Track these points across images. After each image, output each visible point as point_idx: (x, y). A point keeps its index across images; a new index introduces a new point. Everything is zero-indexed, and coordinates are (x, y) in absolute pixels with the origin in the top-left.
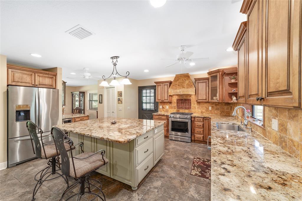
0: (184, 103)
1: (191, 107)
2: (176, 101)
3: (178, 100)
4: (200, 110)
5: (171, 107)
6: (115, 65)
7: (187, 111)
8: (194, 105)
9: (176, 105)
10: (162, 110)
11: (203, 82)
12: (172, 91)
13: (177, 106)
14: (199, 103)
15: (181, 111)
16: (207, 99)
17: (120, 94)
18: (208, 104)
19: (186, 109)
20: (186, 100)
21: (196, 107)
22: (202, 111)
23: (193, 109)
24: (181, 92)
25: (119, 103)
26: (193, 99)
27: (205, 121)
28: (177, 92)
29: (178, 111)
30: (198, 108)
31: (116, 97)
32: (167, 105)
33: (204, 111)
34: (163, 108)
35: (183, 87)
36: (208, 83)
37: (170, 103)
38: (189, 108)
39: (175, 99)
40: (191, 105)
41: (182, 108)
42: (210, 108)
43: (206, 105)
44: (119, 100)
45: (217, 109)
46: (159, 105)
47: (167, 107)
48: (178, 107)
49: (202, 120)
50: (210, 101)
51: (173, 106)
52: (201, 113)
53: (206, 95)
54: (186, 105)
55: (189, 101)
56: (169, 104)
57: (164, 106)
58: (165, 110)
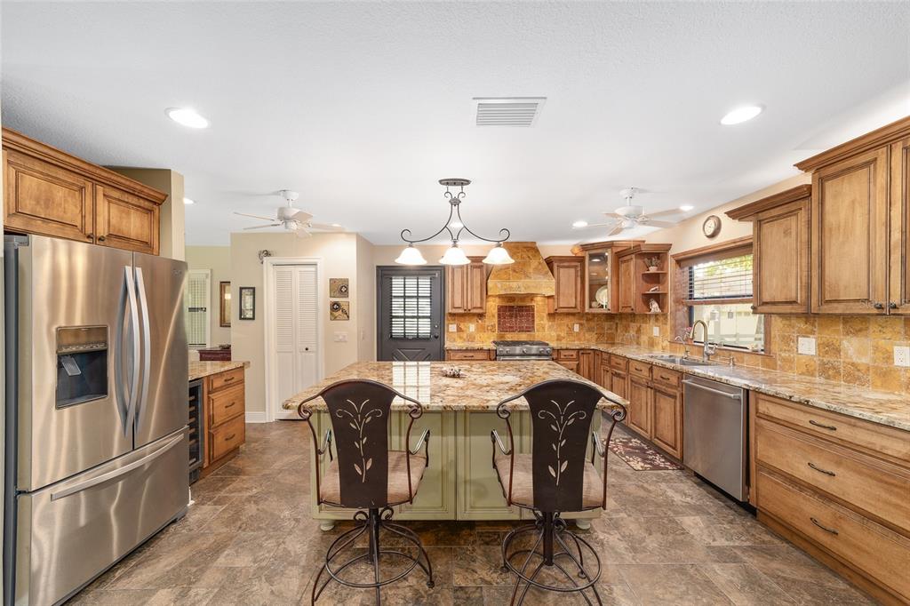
0: (516, 317)
1: (533, 327)
2: (495, 311)
3: (500, 309)
4: (554, 334)
5: (484, 328)
6: (455, 202)
7: (523, 337)
8: (541, 320)
9: (495, 320)
10: (456, 336)
11: (568, 267)
12: (498, 285)
13: (499, 324)
14: (552, 315)
15: (509, 337)
16: (579, 307)
17: (340, 288)
18: (571, 317)
19: (521, 330)
20: (521, 308)
21: (547, 326)
22: (558, 336)
23: (538, 331)
24: (523, 289)
25: (335, 318)
26: (539, 305)
27: (581, 358)
28: (511, 288)
29: (502, 337)
30: (550, 327)
32: (470, 322)
33: (562, 335)
34: (459, 330)
35: (527, 276)
36: (579, 269)
37: (481, 316)
38: (530, 329)
39: (493, 306)
40: (533, 321)
41: (511, 329)
42: (576, 328)
43: (566, 321)
44: (335, 307)
45: (590, 330)
46: (446, 322)
47: (472, 327)
48: (503, 328)
49: (575, 357)
50: (587, 310)
51: (487, 324)
52: (558, 340)
53: (576, 298)
54: (521, 322)
55: (530, 310)
56: (476, 318)
57: (462, 326)
58: (465, 336)
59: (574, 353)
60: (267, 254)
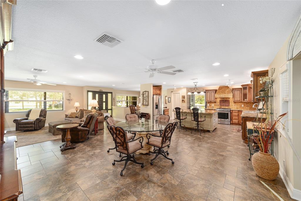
0: (224, 103)
2: (219, 101)
3: (220, 101)
4: (236, 107)
5: (216, 105)
6: (196, 85)
7: (227, 107)
8: (232, 103)
9: (219, 103)
10: (209, 107)
11: (238, 91)
12: (218, 96)
14: (235, 102)
15: (223, 107)
16: (241, 100)
17: (184, 97)
18: (241, 103)
19: (226, 106)
20: (226, 101)
21: (233, 105)
22: (237, 107)
23: (231, 106)
25: (183, 102)
26: (231, 100)
27: (239, 113)
28: (221, 96)
29: (221, 107)
30: (234, 105)
31: (181, 99)
33: (238, 107)
34: (210, 105)
35: (225, 93)
36: (241, 91)
37: (215, 102)
38: (228, 106)
39: (218, 100)
40: (229, 104)
41: (223, 106)
42: (243, 106)
43: (240, 104)
44: (183, 100)
45: (247, 106)
46: (207, 104)
47: (213, 105)
48: (221, 105)
49: (237, 112)
50: (242, 101)
53: (240, 98)
54: (226, 104)
55: (228, 101)
57: (210, 104)
58: (211, 107)
59: (237, 111)
60: (172, 92)
